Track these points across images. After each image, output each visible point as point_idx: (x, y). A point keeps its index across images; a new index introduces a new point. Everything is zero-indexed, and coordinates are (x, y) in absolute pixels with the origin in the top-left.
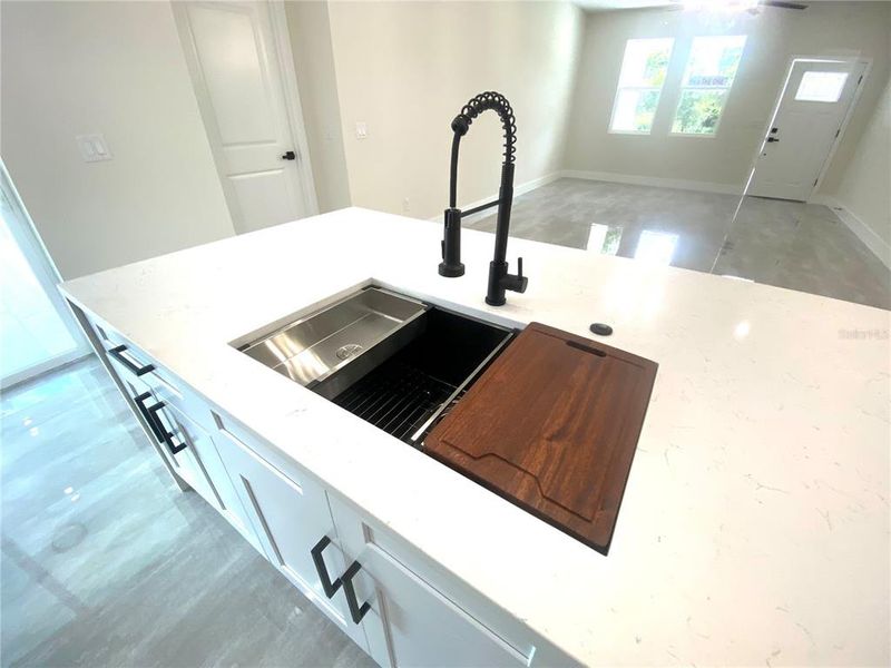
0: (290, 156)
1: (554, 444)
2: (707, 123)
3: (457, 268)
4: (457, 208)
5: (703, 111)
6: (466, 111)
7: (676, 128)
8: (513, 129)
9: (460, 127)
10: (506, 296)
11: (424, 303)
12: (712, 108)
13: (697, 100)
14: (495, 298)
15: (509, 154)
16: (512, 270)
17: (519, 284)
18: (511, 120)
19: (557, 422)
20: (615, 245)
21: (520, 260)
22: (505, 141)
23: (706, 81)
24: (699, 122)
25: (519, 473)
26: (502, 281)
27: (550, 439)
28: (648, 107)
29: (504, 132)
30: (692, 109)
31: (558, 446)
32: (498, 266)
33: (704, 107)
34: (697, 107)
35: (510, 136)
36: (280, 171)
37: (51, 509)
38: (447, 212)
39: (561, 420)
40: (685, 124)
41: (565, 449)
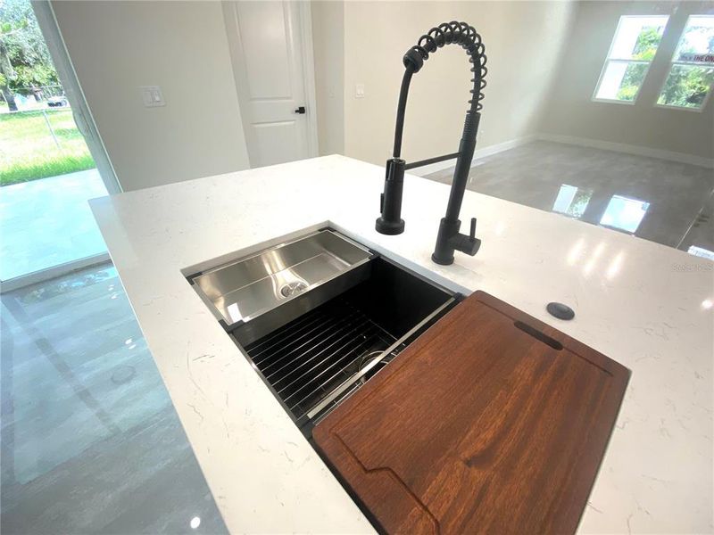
0: (301, 110)
1: (475, 472)
2: (692, 99)
3: (395, 225)
4: (401, 158)
5: (688, 87)
6: (424, 43)
7: (661, 101)
8: (483, 71)
9: (414, 62)
10: (454, 255)
11: (371, 251)
12: (699, 86)
13: (685, 77)
14: (443, 256)
15: (475, 102)
16: (465, 230)
17: (470, 245)
18: (482, 60)
19: (482, 436)
20: (582, 207)
21: (474, 222)
22: (472, 86)
23: (699, 58)
24: (684, 98)
25: (417, 509)
26: (452, 240)
27: (468, 463)
28: (633, 81)
29: (473, 75)
30: (679, 85)
31: (478, 475)
32: (450, 224)
33: (689, 83)
34: (683, 84)
35: (478, 80)
36: (293, 122)
37: (85, 365)
38: (389, 162)
39: (488, 435)
40: (669, 98)
41: (487, 484)
